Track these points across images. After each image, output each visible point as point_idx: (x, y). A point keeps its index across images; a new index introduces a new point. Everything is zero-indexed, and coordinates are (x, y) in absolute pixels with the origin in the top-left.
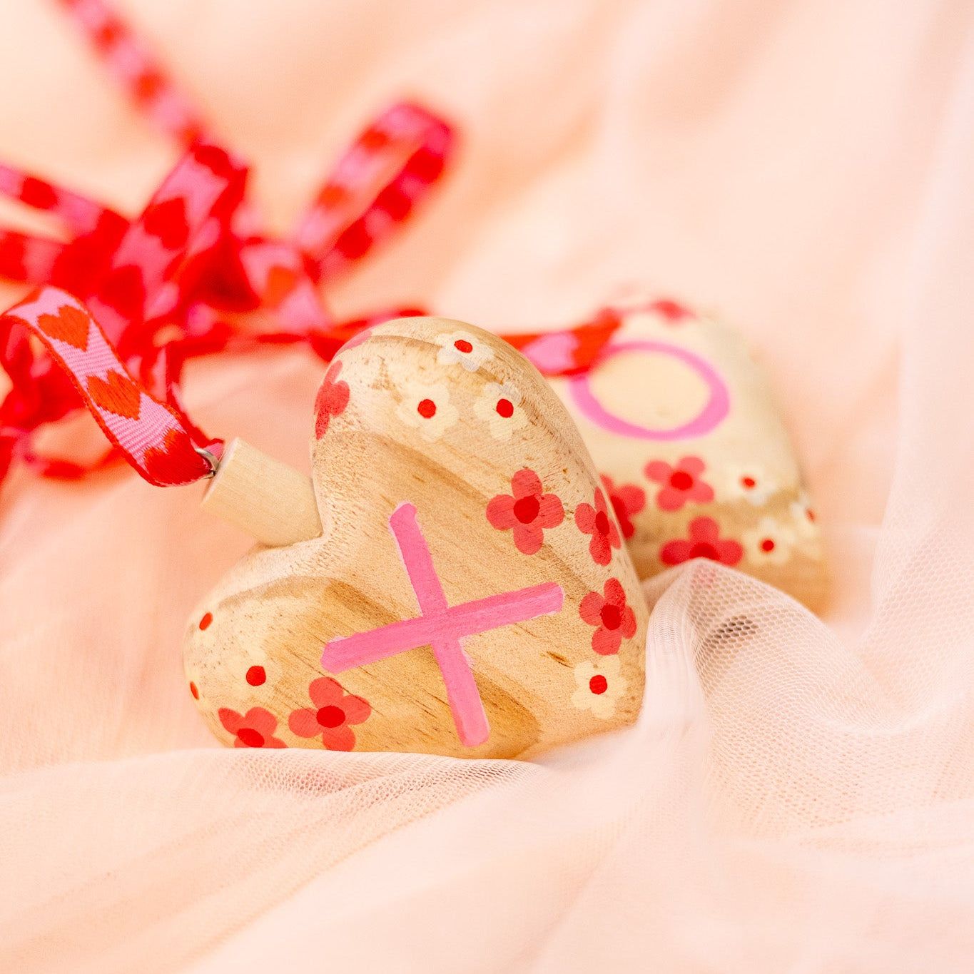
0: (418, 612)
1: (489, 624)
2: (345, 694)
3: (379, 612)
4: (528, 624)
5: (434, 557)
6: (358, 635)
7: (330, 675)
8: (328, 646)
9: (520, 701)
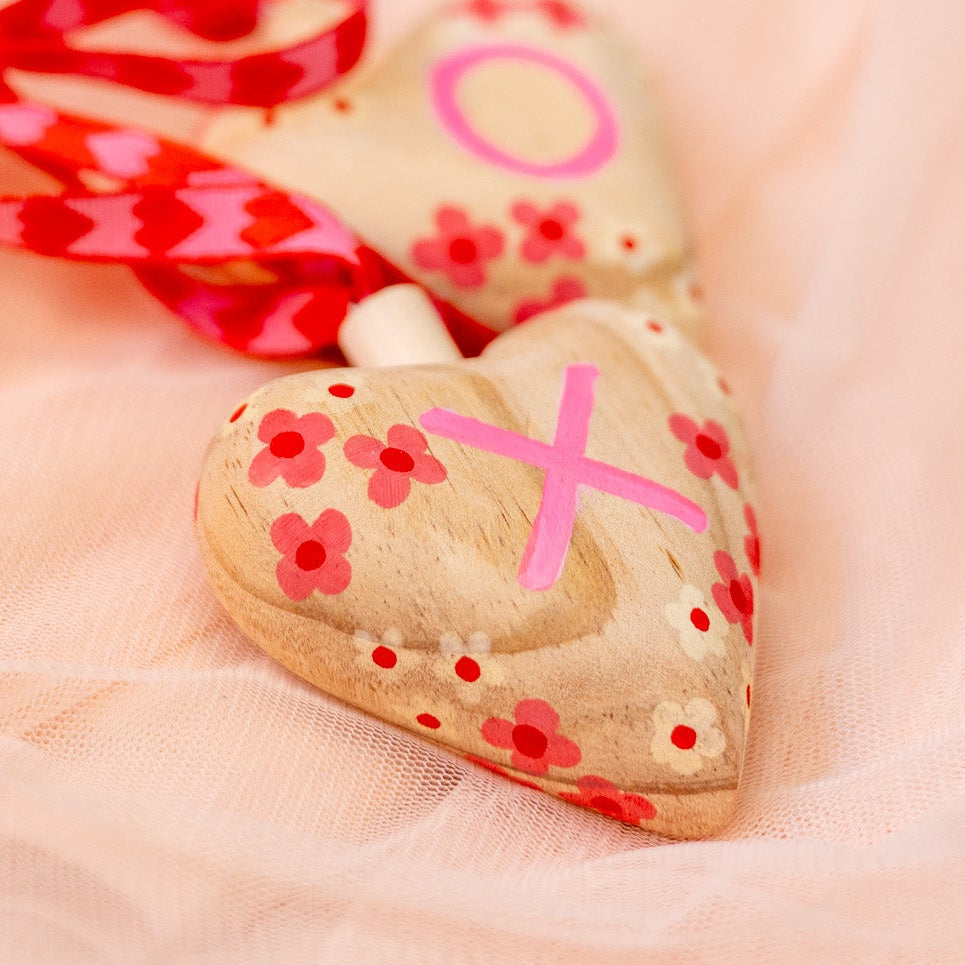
0: (550, 440)
1: (618, 492)
2: (427, 452)
3: (507, 416)
4: (661, 516)
5: (594, 415)
6: (474, 421)
7: (422, 430)
8: (436, 410)
9: (612, 569)
